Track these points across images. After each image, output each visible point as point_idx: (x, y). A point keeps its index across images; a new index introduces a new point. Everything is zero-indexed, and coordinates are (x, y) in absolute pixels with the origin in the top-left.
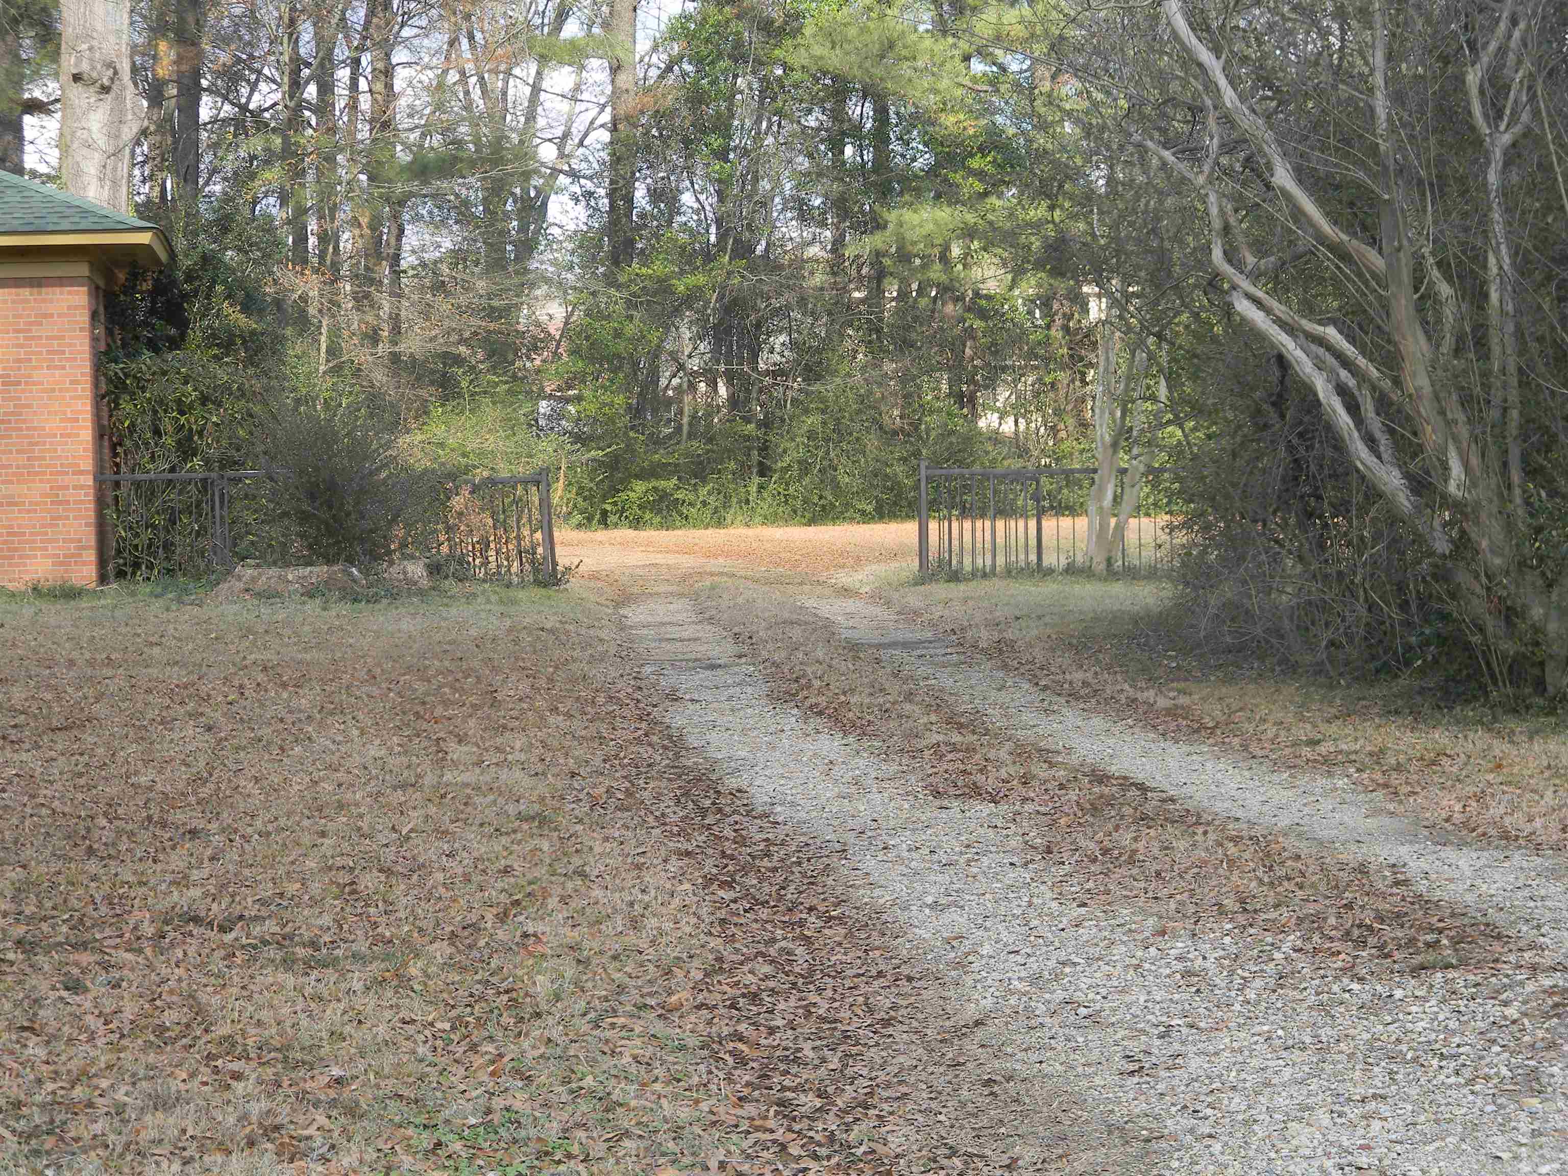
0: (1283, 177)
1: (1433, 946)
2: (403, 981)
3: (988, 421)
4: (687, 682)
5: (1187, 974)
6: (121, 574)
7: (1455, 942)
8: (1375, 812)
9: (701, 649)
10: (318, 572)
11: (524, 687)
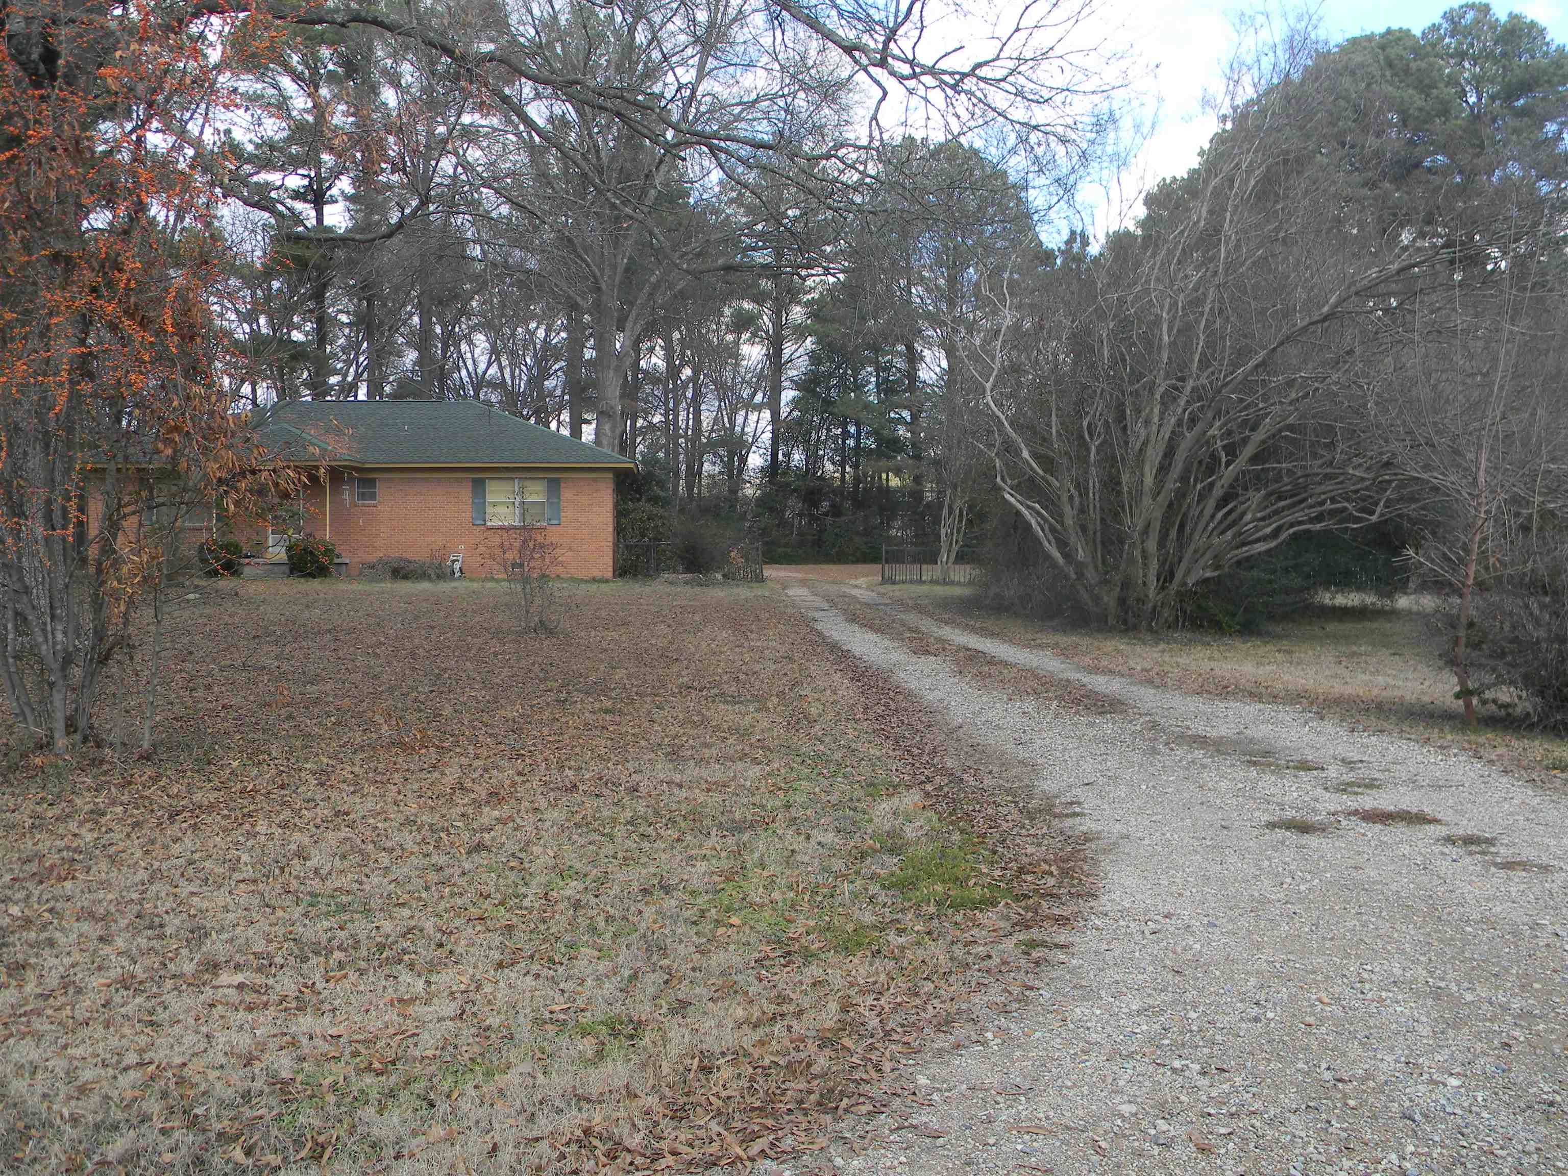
0: (1026, 454)
1: (1103, 706)
2: (767, 710)
3: (893, 532)
4: (817, 615)
5: (1024, 713)
6: (620, 575)
7: (1111, 705)
8: (1063, 663)
9: (817, 605)
10: (689, 576)
11: (767, 615)
